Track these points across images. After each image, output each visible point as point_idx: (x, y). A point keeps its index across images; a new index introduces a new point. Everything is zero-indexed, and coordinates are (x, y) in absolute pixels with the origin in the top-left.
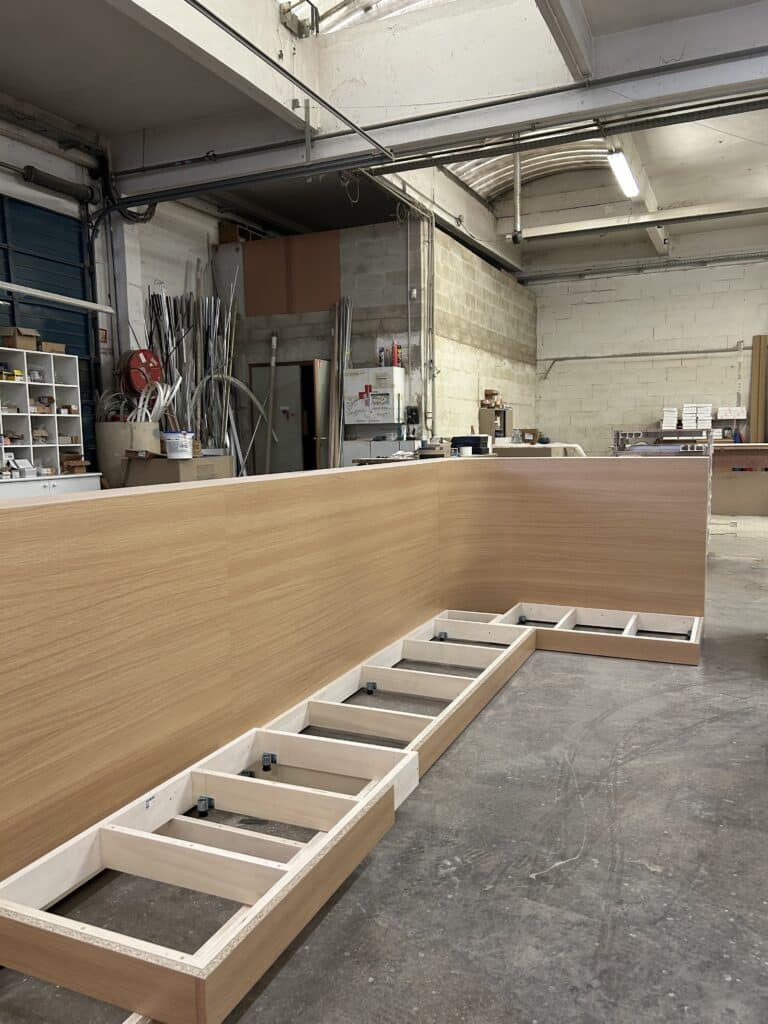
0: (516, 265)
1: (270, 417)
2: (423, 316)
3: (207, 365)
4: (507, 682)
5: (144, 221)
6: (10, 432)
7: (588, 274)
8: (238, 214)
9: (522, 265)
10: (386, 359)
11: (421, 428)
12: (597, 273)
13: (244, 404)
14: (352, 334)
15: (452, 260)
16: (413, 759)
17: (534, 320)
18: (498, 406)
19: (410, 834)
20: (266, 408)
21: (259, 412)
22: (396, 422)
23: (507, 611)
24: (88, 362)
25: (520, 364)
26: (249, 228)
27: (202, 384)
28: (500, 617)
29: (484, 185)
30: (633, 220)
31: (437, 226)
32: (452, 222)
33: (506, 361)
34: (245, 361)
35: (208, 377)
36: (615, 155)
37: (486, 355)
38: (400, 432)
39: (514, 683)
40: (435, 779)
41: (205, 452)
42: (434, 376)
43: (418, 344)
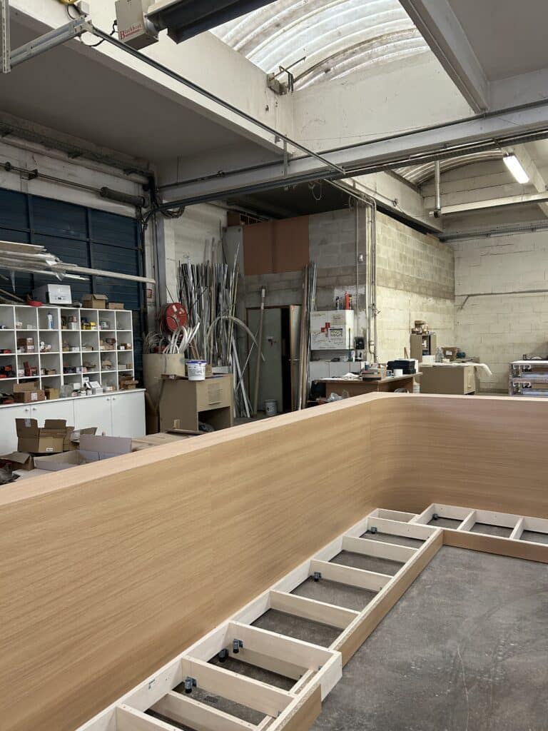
0: (439, 229)
1: (260, 343)
2: (367, 273)
3: (218, 310)
4: (419, 576)
5: (177, 217)
6: (86, 362)
7: (493, 234)
8: (240, 205)
9: (443, 228)
10: (341, 305)
11: (366, 352)
12: (500, 233)
13: (243, 335)
14: (317, 287)
15: (389, 231)
16: (338, 659)
17: (453, 267)
18: (425, 332)
19: (335, 715)
20: (257, 338)
21: (253, 341)
22: (348, 348)
23: (422, 511)
24: (139, 312)
25: (442, 300)
26: (248, 214)
27: (214, 323)
28: (417, 517)
29: (414, 175)
30: (525, 199)
31: (378, 209)
32: (390, 204)
33: (431, 299)
34: (243, 306)
35: (218, 318)
36: (509, 158)
37: (416, 296)
38: (350, 355)
39: (424, 577)
40: (358, 664)
41: (215, 370)
42: (375, 315)
43: (363, 293)
